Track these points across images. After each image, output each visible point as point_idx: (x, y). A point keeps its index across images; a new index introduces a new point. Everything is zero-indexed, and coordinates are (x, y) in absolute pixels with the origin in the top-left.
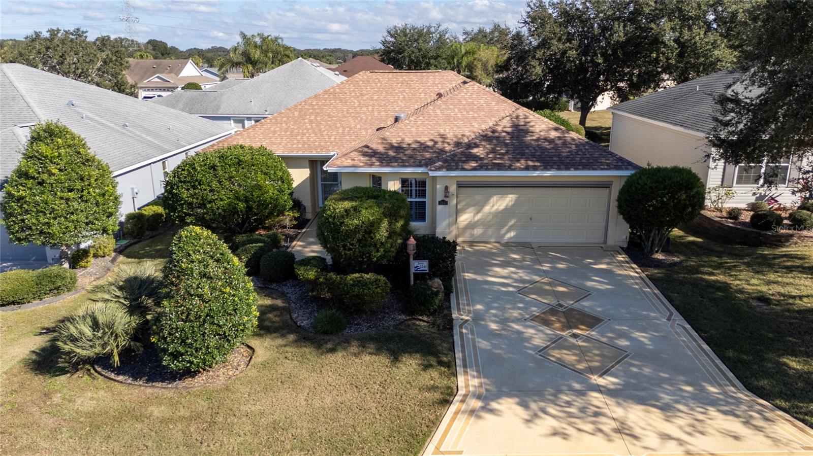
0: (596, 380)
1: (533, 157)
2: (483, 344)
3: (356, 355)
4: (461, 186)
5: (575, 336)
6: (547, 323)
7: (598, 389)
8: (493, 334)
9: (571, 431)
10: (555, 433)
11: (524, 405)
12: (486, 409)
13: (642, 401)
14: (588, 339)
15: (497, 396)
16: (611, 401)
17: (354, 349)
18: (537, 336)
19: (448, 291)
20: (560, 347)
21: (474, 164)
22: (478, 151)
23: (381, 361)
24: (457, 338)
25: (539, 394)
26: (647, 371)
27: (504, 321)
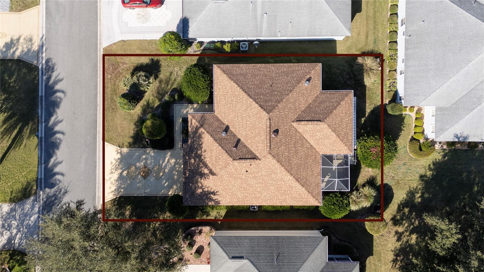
7: (123, 172)
11: (119, 159)
15: (121, 154)
25: (121, 161)
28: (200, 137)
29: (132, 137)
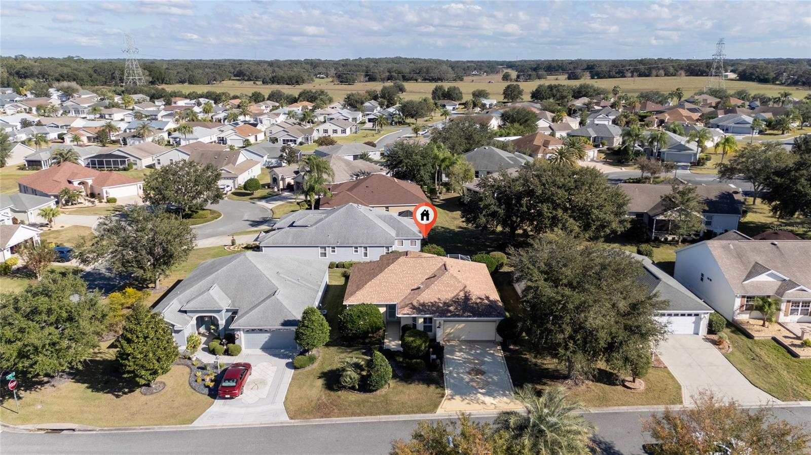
0: (480, 391)
1: (469, 311)
2: (452, 381)
3: (418, 385)
4: (445, 321)
5: (477, 378)
6: (470, 374)
7: (480, 393)
8: (455, 378)
9: (471, 403)
10: (468, 403)
11: (461, 397)
12: (452, 398)
13: (489, 396)
14: (480, 379)
15: (455, 395)
16: (482, 396)
17: (417, 383)
18: (467, 378)
19: (442, 363)
20: (473, 382)
21: (449, 314)
22: (451, 308)
23: (425, 386)
24: (445, 379)
25: (465, 394)
26: (493, 388)
27: (458, 373)
28: (423, 305)
29: (429, 386)
